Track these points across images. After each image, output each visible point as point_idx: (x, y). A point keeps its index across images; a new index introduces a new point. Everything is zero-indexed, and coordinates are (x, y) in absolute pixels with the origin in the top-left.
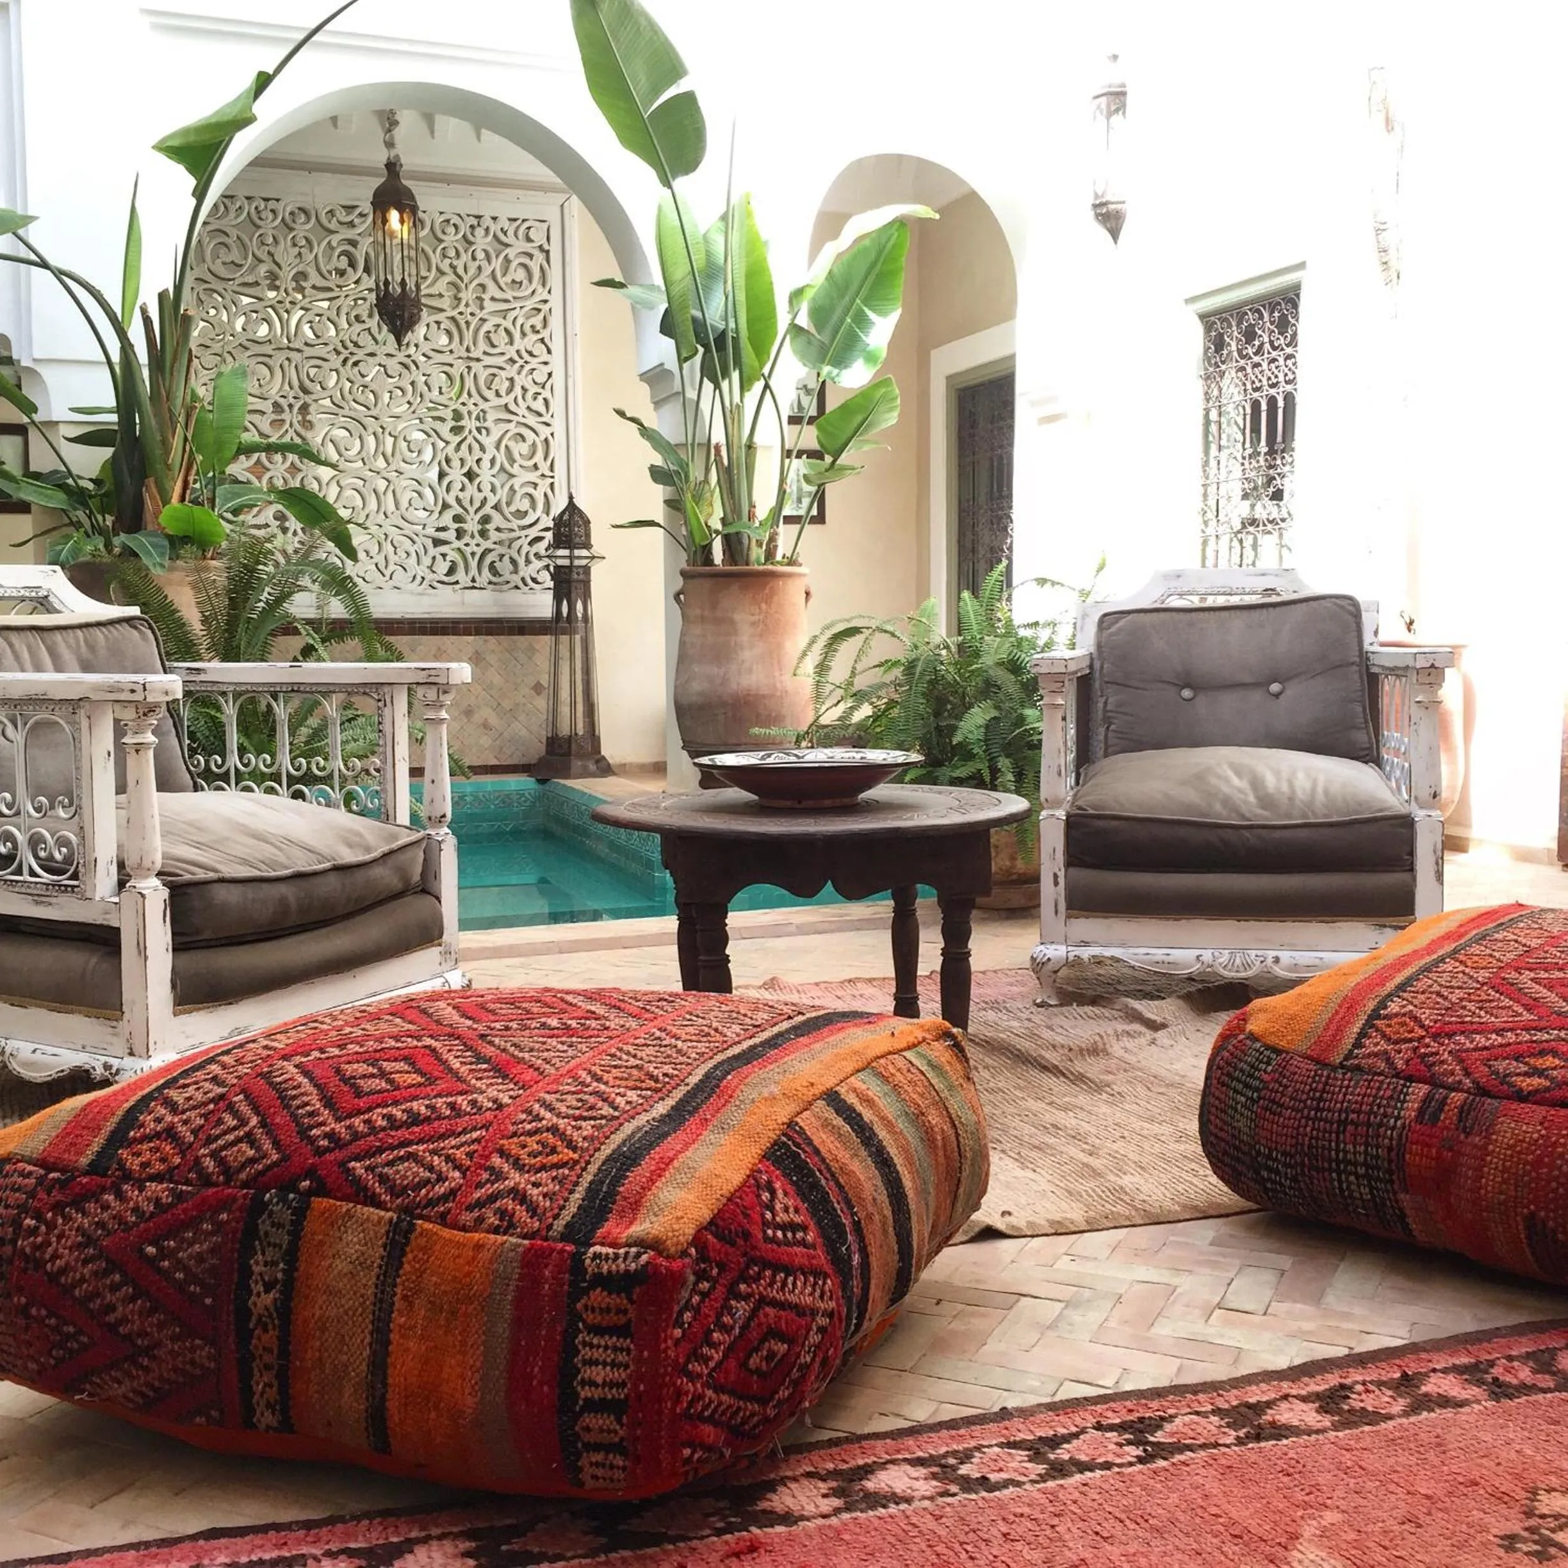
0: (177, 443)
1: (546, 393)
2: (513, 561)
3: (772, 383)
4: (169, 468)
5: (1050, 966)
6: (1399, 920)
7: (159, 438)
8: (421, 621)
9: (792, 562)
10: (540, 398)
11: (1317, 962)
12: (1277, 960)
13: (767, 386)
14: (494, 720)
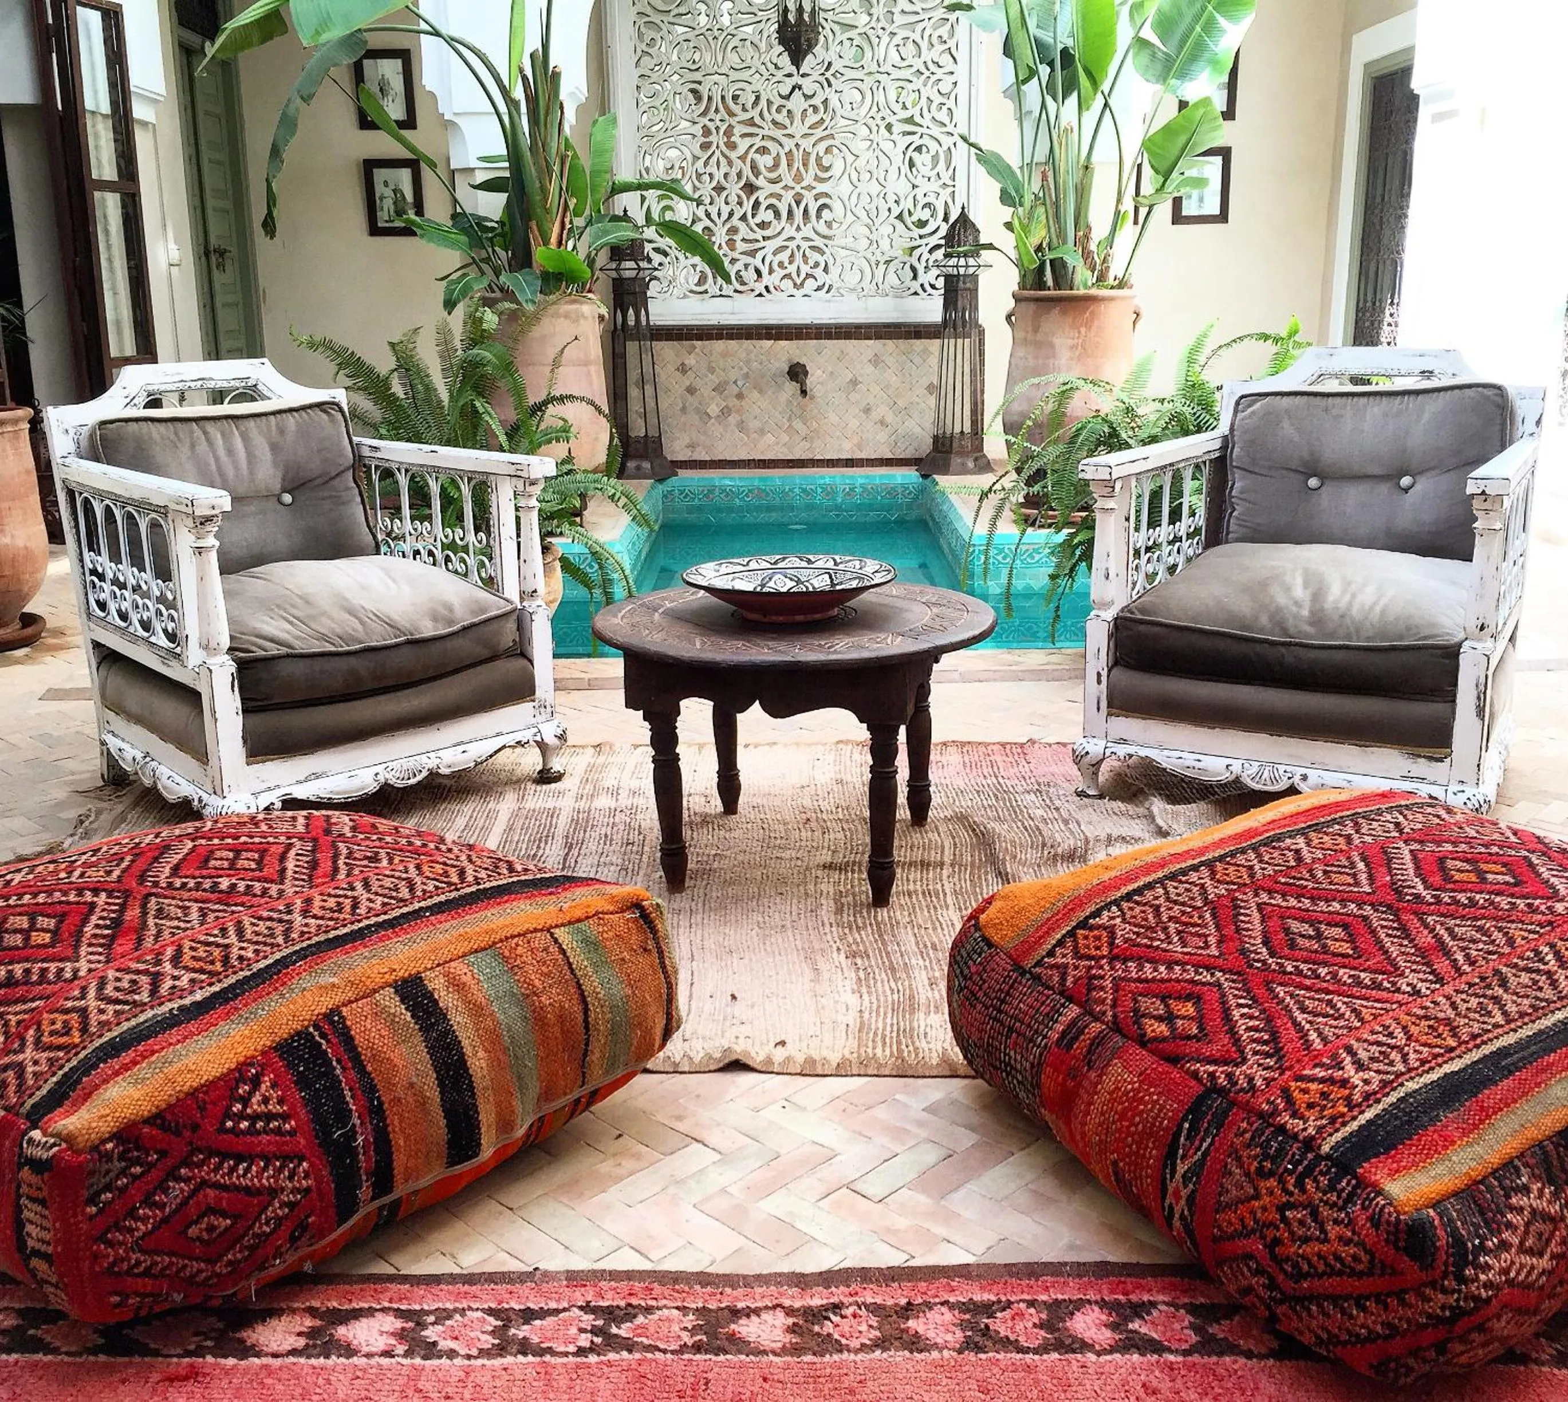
0: (553, 188)
1: (950, 103)
2: (913, 269)
3: (1111, 102)
4: (547, 211)
5: (1087, 760)
6: (1438, 753)
7: (538, 185)
8: (828, 326)
9: (1122, 284)
10: (944, 108)
11: (1344, 784)
12: (1304, 778)
13: (1106, 105)
14: (890, 418)
